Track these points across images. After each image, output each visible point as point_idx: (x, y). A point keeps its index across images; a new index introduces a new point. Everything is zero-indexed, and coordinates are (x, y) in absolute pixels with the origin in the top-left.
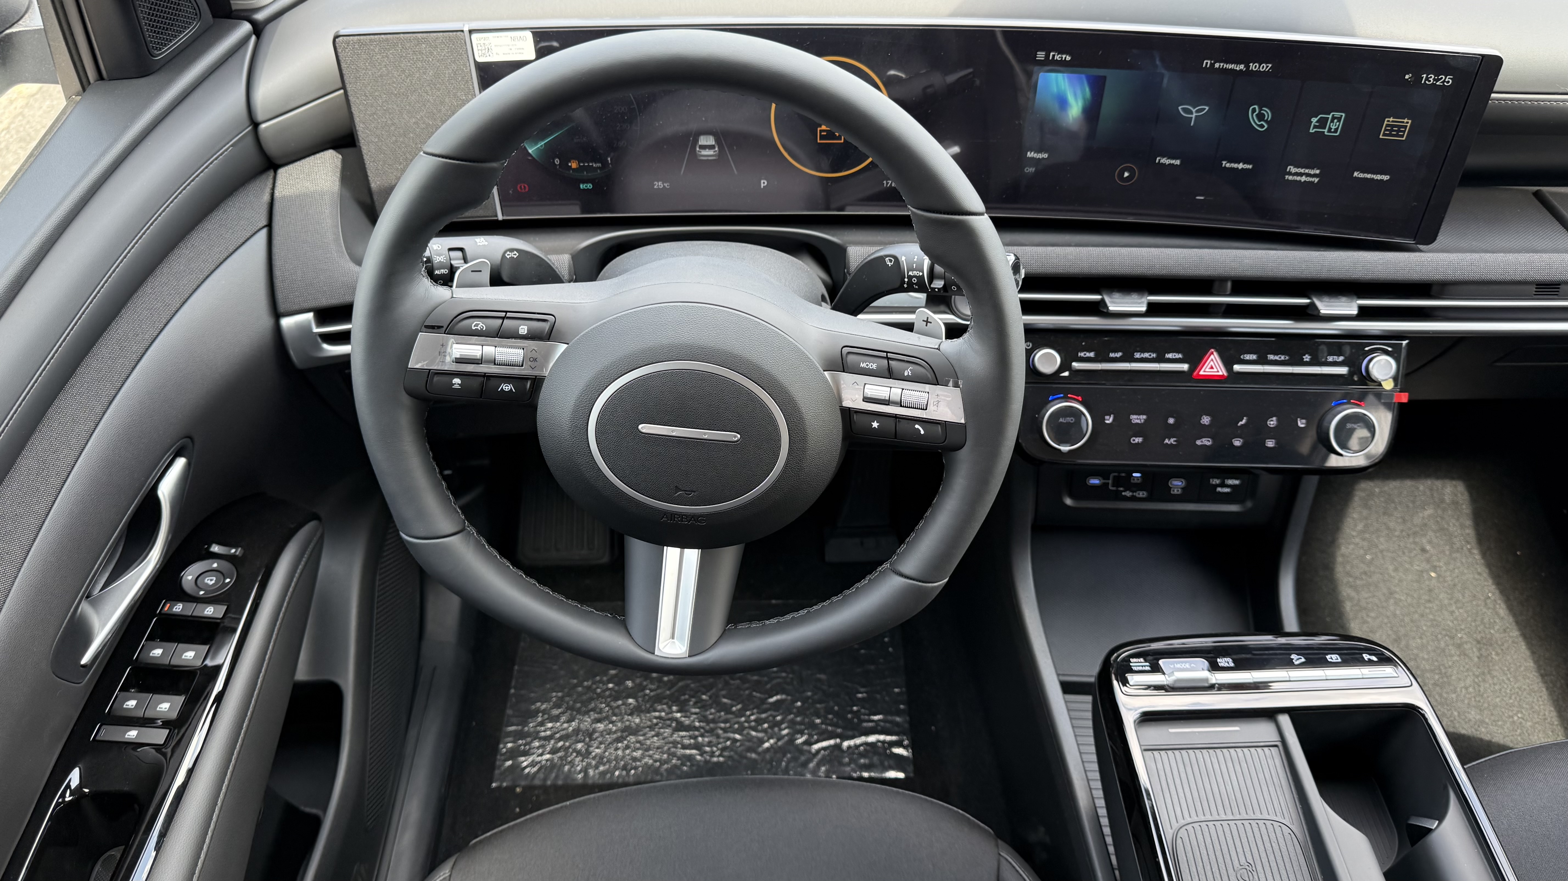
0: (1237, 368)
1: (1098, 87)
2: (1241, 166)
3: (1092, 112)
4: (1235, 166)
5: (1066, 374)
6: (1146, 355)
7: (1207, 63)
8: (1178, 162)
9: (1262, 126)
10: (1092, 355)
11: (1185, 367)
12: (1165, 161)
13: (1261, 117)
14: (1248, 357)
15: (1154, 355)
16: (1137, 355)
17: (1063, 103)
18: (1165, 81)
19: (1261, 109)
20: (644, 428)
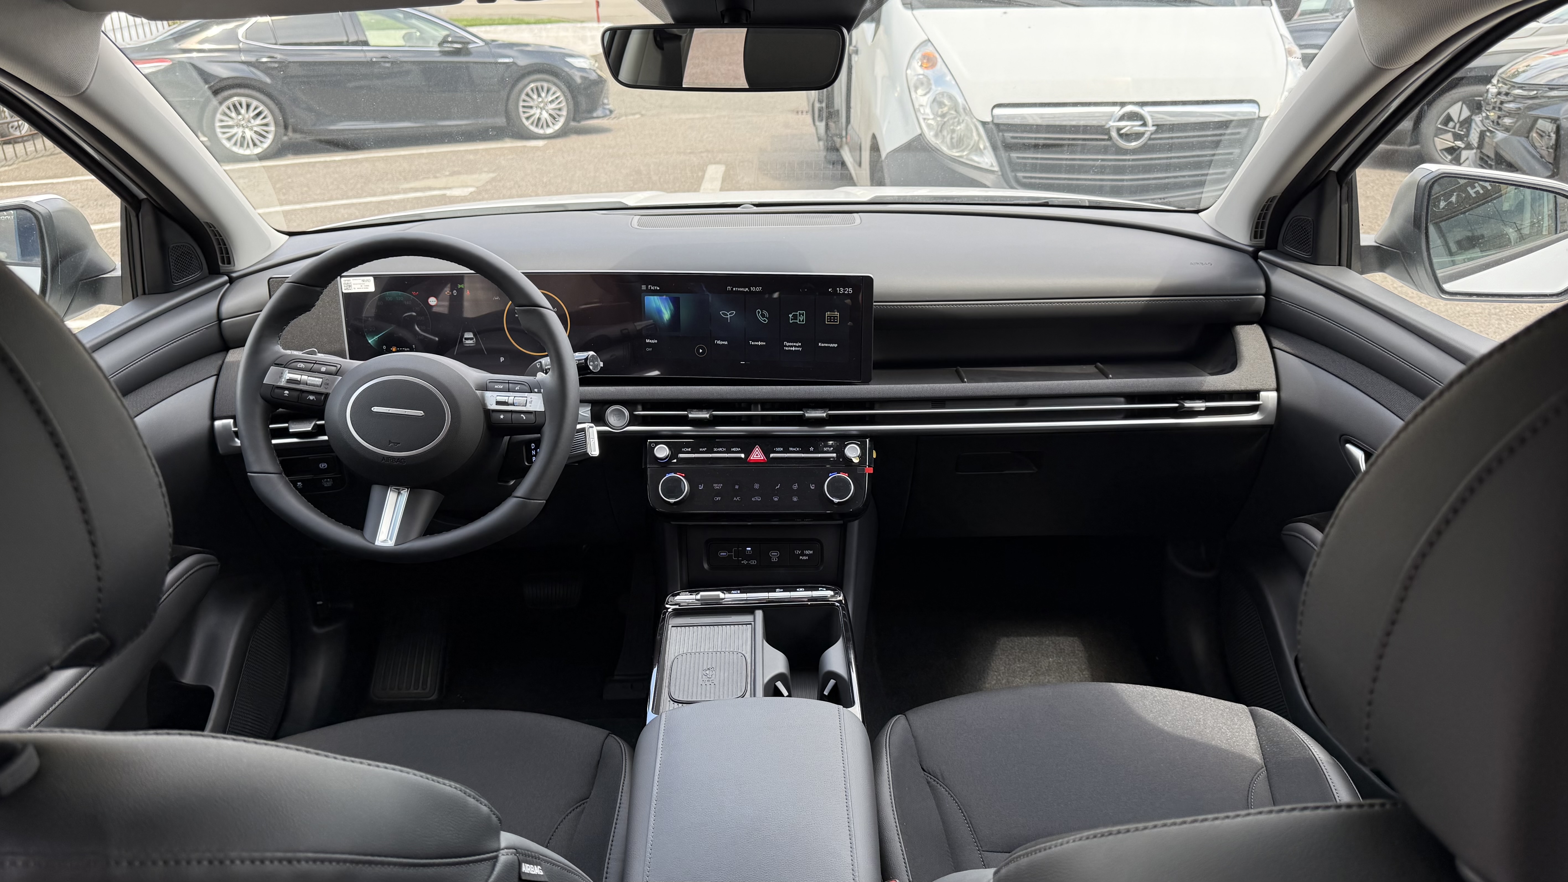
0: (772, 455)
1: (676, 303)
2: (759, 343)
3: (675, 315)
4: (757, 343)
5: (675, 461)
6: (721, 449)
7: (729, 288)
8: (726, 343)
9: (765, 321)
10: (690, 449)
11: (743, 456)
12: (719, 342)
13: (763, 316)
14: (778, 449)
15: (724, 449)
16: (715, 450)
17: (660, 312)
18: (710, 299)
19: (762, 312)
20: (376, 409)
